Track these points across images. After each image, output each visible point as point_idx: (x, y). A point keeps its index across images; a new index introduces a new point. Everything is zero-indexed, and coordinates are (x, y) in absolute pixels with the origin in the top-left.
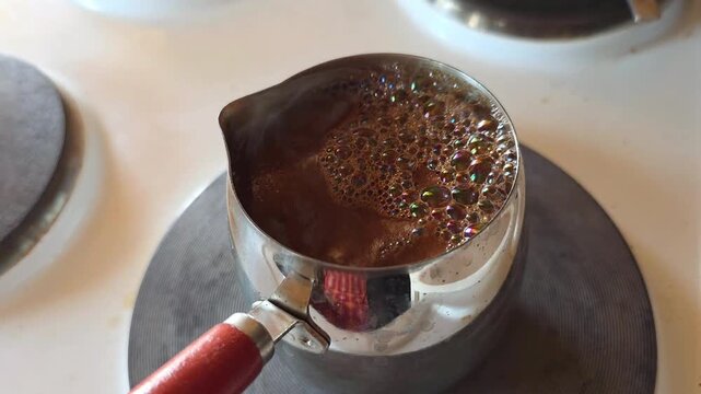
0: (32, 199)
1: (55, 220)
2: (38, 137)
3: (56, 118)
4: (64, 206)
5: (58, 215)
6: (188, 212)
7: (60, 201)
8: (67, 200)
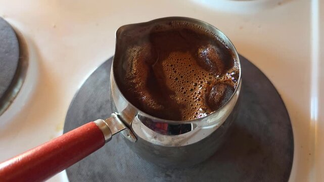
0: (7, 83)
1: (19, 92)
2: (6, 52)
3: (14, 42)
4: (22, 85)
5: (20, 90)
6: (83, 87)
7: (20, 82)
8: (23, 82)
